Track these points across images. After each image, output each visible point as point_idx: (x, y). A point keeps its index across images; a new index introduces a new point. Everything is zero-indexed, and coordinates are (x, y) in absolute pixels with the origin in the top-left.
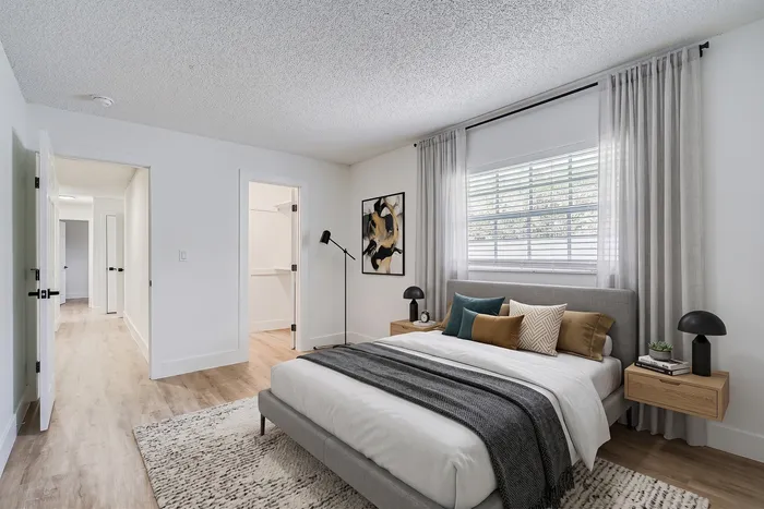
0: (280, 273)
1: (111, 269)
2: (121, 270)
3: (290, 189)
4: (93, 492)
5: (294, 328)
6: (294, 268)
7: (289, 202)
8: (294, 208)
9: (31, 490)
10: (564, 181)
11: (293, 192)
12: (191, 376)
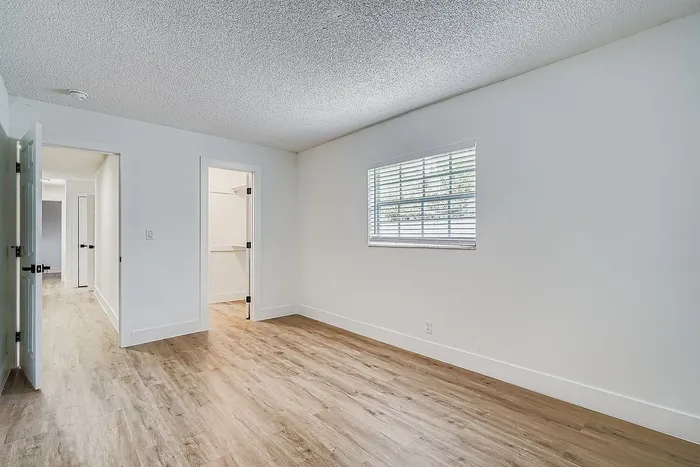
0: (237, 250)
1: (82, 246)
2: (91, 247)
3: (245, 174)
4: (71, 449)
5: (248, 299)
6: (249, 245)
7: (244, 185)
8: (249, 191)
9: (14, 448)
10: (446, 174)
11: (248, 177)
12: (157, 344)
